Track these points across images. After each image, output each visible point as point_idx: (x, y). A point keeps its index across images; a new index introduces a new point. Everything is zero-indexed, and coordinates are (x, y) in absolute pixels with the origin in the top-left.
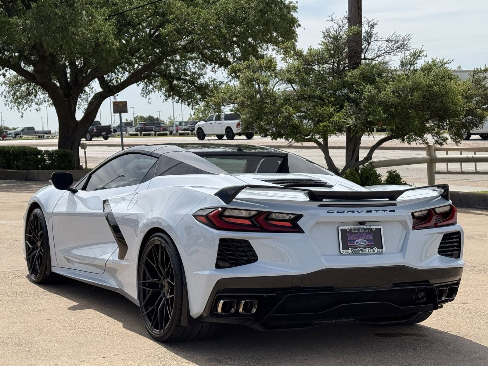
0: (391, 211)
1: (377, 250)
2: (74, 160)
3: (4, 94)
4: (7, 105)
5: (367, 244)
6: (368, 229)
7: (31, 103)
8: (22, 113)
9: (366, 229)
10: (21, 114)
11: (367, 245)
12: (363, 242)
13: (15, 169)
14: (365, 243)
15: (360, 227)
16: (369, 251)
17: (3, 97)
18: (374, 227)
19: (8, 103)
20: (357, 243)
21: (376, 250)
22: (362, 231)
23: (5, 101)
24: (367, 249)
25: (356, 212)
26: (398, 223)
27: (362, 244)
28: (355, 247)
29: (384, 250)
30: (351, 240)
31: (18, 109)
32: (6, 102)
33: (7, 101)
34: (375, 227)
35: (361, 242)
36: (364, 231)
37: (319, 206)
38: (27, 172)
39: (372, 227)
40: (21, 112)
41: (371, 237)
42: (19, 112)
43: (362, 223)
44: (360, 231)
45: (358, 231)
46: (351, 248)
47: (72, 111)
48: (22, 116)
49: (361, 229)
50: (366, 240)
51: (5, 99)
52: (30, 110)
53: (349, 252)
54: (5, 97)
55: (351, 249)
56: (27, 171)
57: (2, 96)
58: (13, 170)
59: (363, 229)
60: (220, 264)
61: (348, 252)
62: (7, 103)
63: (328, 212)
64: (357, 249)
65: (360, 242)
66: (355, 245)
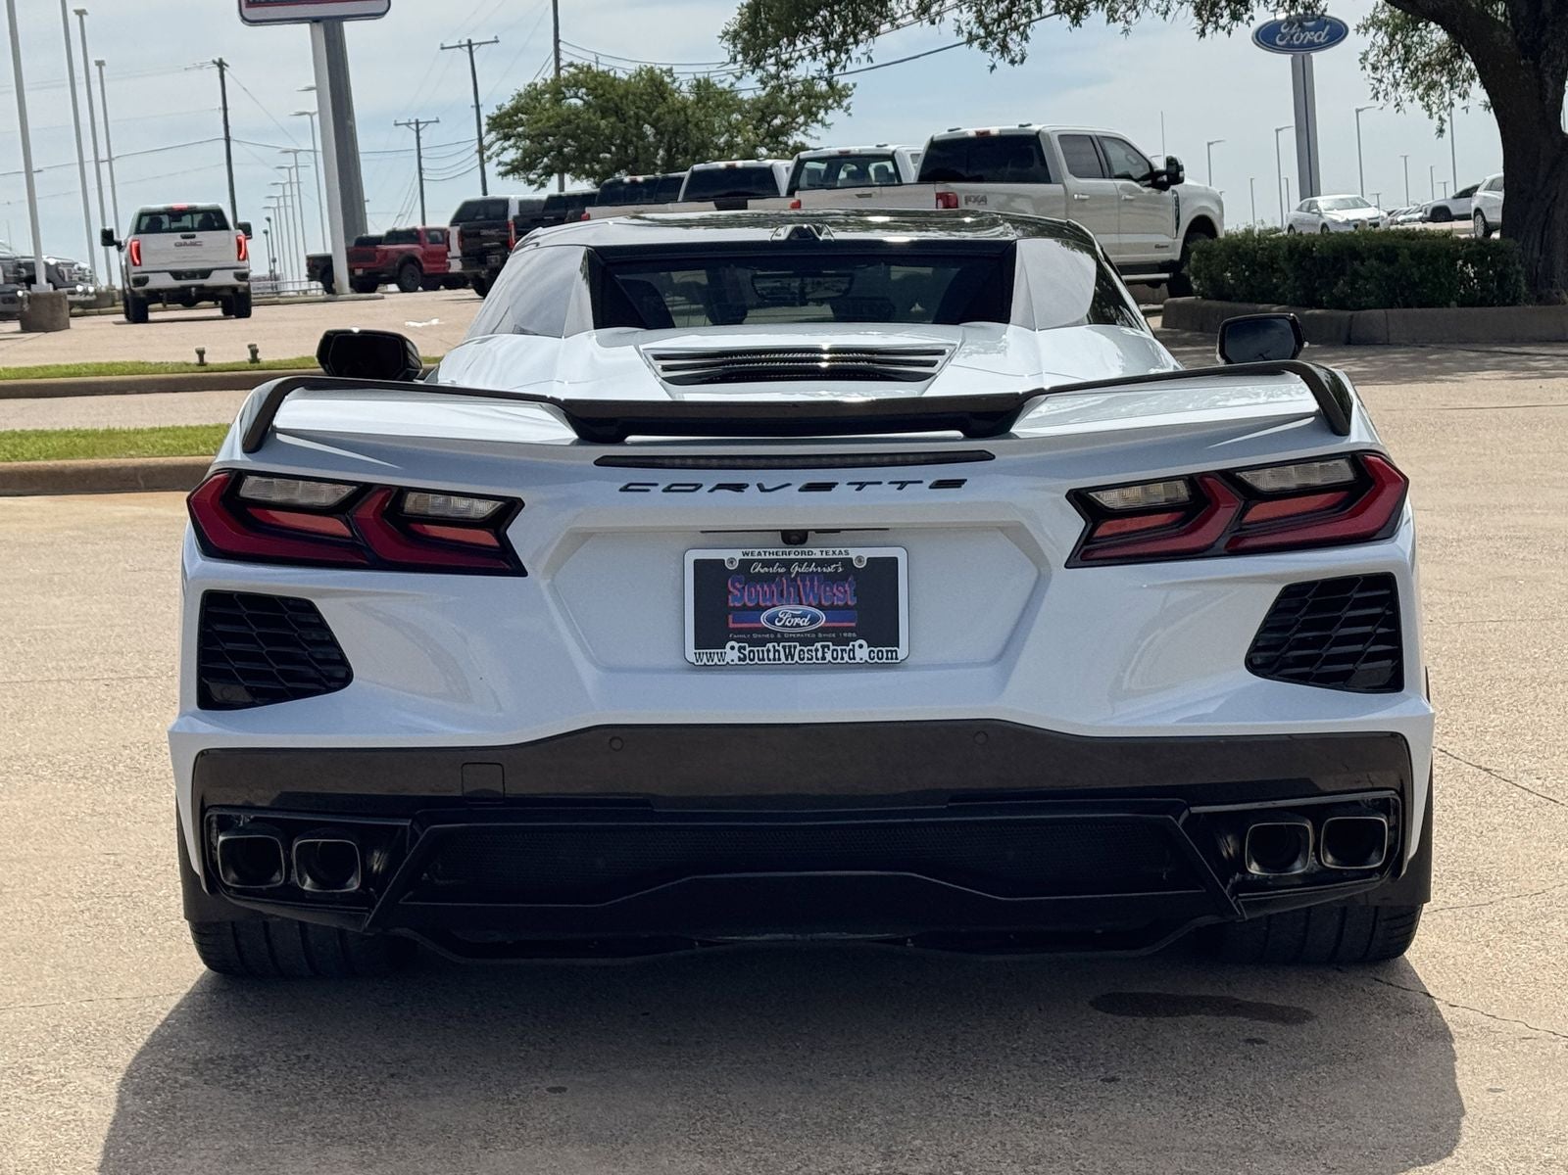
0: (940, 484)
1: (866, 650)
2: (1518, 272)
3: (1372, 58)
4: (1381, 96)
5: (822, 623)
6: (835, 561)
7: (1466, 85)
8: (1440, 118)
9: (821, 563)
10: (1436, 122)
11: (822, 629)
12: (801, 616)
13: (1326, 308)
14: (814, 620)
15: (793, 553)
16: (828, 656)
17: (1369, 67)
18: (861, 555)
19: (1383, 86)
20: (771, 620)
21: (863, 652)
22: (803, 570)
23: (1374, 82)
24: (818, 645)
25: (753, 489)
26: (1000, 534)
27: (798, 625)
28: (757, 638)
29: (902, 652)
30: (745, 608)
31: (1428, 107)
32: (1377, 85)
33: (1380, 81)
34: (868, 553)
35: (794, 616)
36: (812, 568)
37: (603, 462)
38: (1352, 317)
39: (853, 553)
40: (1436, 117)
41: (844, 595)
42: (1431, 116)
43: (795, 537)
44: (795, 569)
45: (782, 570)
46: (738, 641)
47: (1547, 102)
48: (1441, 131)
49: (801, 562)
50: (820, 607)
51: (1372, 75)
52: (1466, 108)
53: (728, 659)
54: (1375, 68)
55: (736, 645)
56: (1349, 313)
57: (1364, 68)
58: (1318, 312)
59: (810, 562)
60: (216, 690)
61: (722, 656)
62: (1380, 90)
63: (625, 489)
64: (770, 645)
65: (788, 614)
66: (766, 630)
